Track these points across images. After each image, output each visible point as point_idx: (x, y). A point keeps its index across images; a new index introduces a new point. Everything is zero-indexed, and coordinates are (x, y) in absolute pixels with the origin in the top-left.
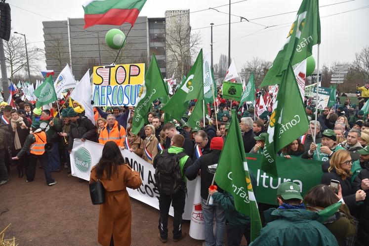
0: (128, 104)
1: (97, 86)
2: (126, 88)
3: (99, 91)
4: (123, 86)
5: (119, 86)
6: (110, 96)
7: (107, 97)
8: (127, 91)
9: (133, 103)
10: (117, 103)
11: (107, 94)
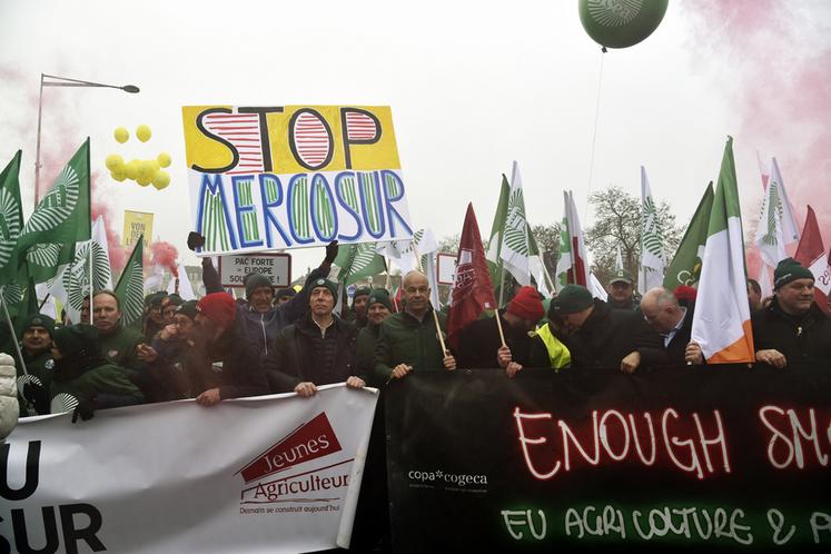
0: (360, 233)
1: (212, 177)
2: (342, 181)
3: (222, 193)
4: (330, 175)
5: (311, 174)
6: (280, 213)
7: (267, 214)
8: (345, 191)
9: (376, 232)
10: (313, 234)
11: (265, 206)
